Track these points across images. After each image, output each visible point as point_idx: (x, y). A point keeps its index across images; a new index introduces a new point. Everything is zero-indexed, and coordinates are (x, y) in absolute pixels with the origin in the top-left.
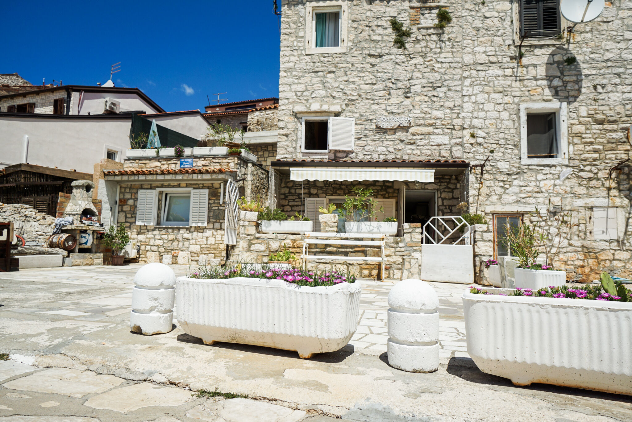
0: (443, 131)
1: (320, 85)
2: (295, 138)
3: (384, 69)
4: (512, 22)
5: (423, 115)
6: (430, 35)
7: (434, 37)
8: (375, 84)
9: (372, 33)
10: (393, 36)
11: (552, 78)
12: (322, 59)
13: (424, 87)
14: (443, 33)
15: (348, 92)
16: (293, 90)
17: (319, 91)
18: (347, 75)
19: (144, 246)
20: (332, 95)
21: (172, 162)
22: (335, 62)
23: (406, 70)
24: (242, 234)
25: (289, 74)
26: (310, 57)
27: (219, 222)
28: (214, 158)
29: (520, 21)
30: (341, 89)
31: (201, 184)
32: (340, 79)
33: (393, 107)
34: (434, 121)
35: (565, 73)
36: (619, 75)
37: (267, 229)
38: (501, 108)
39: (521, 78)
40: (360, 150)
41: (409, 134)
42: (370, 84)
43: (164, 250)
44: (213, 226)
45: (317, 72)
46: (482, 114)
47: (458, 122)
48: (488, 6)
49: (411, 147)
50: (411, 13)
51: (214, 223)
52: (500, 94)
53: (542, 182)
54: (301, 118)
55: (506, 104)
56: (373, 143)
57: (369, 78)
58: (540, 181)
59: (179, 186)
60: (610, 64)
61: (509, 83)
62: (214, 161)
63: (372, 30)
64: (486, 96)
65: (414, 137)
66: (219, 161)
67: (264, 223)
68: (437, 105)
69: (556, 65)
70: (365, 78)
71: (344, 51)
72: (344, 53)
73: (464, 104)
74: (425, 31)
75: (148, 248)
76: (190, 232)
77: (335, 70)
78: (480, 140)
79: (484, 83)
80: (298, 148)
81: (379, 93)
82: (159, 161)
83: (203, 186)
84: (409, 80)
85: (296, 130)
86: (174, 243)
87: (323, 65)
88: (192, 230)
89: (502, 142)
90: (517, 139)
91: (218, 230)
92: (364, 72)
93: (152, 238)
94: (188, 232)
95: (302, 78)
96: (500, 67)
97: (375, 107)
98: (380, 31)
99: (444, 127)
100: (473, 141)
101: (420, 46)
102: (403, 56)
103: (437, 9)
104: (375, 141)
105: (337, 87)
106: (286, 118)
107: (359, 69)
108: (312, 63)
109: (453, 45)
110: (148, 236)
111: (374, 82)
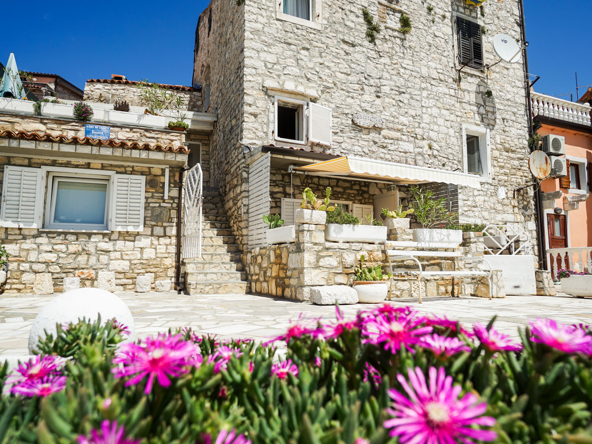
0: (408, 138)
1: (294, 62)
2: (265, 121)
3: (357, 60)
4: (453, 46)
5: (392, 119)
6: (395, 37)
7: (398, 41)
8: (349, 75)
9: (345, 17)
10: (364, 28)
11: (479, 106)
12: (296, 30)
13: (392, 90)
14: (405, 39)
15: (324, 77)
16: (262, 59)
17: (292, 68)
18: (322, 57)
19: (15, 264)
20: (306, 76)
21: (70, 127)
22: (310, 39)
23: (376, 68)
24: (308, 242)
25: (256, 37)
26: (281, 23)
27: (162, 226)
28: (146, 130)
29: (459, 48)
30: (316, 71)
31: (129, 166)
32: (315, 60)
33: (366, 104)
34: (400, 127)
35: (487, 104)
36: (514, 114)
37: (338, 236)
38: (448, 124)
39: (461, 100)
40: (336, 147)
41: (381, 136)
42: (345, 73)
43: (59, 270)
44: (152, 231)
45: (290, 44)
46: (436, 128)
47: (419, 131)
48: (436, 25)
49: (383, 150)
50: (380, 9)
51: (152, 227)
52: (447, 111)
53: (477, 198)
54: (273, 97)
55: (452, 121)
56: (349, 141)
57: (344, 66)
58: (475, 196)
59: (88, 166)
60: (510, 103)
61: (453, 102)
62: (148, 134)
63: (346, 14)
64: (438, 111)
65: (386, 141)
66: (156, 136)
67: (333, 227)
68: (403, 111)
69: (481, 95)
70: (340, 66)
71: (319, 28)
72: (319, 31)
73: (423, 115)
74: (391, 32)
75: (25, 266)
76: (110, 240)
77: (309, 47)
78: (435, 153)
79: (436, 98)
80: (270, 133)
81: (353, 85)
82: (41, 122)
83: (133, 170)
84: (380, 78)
85: (266, 110)
86: (80, 258)
87: (296, 37)
88: (115, 236)
89: (451, 157)
90: (460, 156)
91: (159, 237)
92: (339, 58)
93: (34, 249)
94: (106, 239)
95: (272, 47)
96: (447, 85)
97: (349, 100)
98: (352, 17)
99: (409, 134)
100: (430, 153)
101: (388, 46)
102: (374, 52)
103: (399, 13)
104: (351, 138)
105: (312, 69)
106: (255, 92)
107: (334, 54)
108: (283, 32)
109: (413, 53)
110: (25, 246)
111: (349, 73)
